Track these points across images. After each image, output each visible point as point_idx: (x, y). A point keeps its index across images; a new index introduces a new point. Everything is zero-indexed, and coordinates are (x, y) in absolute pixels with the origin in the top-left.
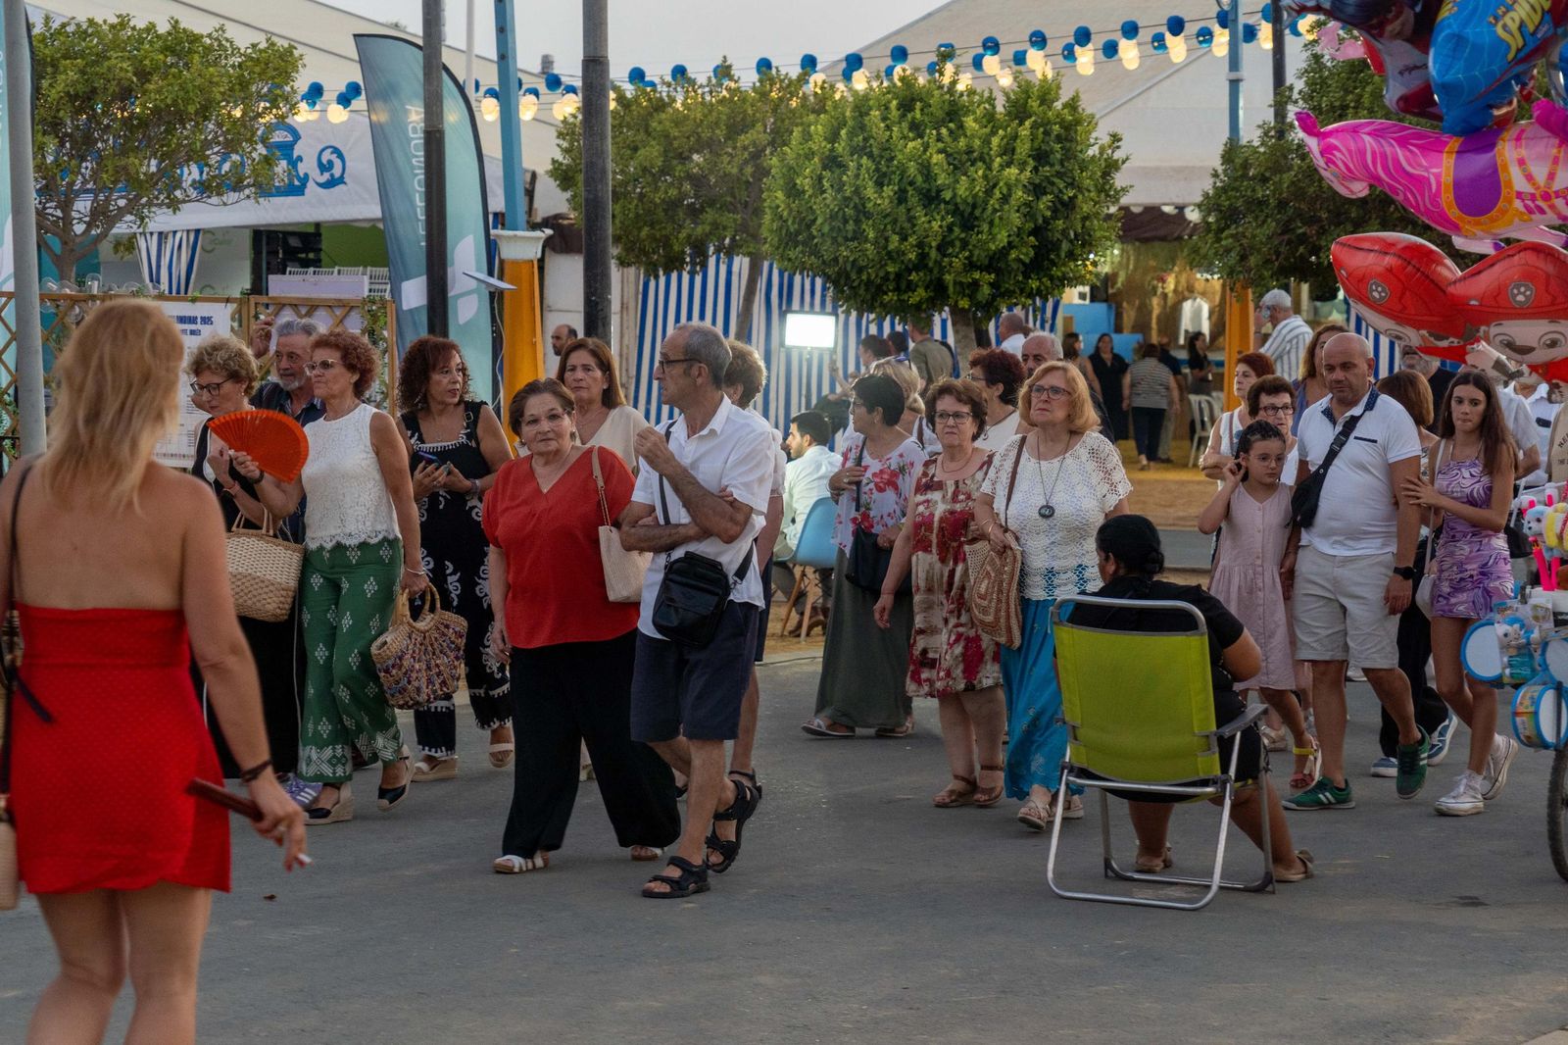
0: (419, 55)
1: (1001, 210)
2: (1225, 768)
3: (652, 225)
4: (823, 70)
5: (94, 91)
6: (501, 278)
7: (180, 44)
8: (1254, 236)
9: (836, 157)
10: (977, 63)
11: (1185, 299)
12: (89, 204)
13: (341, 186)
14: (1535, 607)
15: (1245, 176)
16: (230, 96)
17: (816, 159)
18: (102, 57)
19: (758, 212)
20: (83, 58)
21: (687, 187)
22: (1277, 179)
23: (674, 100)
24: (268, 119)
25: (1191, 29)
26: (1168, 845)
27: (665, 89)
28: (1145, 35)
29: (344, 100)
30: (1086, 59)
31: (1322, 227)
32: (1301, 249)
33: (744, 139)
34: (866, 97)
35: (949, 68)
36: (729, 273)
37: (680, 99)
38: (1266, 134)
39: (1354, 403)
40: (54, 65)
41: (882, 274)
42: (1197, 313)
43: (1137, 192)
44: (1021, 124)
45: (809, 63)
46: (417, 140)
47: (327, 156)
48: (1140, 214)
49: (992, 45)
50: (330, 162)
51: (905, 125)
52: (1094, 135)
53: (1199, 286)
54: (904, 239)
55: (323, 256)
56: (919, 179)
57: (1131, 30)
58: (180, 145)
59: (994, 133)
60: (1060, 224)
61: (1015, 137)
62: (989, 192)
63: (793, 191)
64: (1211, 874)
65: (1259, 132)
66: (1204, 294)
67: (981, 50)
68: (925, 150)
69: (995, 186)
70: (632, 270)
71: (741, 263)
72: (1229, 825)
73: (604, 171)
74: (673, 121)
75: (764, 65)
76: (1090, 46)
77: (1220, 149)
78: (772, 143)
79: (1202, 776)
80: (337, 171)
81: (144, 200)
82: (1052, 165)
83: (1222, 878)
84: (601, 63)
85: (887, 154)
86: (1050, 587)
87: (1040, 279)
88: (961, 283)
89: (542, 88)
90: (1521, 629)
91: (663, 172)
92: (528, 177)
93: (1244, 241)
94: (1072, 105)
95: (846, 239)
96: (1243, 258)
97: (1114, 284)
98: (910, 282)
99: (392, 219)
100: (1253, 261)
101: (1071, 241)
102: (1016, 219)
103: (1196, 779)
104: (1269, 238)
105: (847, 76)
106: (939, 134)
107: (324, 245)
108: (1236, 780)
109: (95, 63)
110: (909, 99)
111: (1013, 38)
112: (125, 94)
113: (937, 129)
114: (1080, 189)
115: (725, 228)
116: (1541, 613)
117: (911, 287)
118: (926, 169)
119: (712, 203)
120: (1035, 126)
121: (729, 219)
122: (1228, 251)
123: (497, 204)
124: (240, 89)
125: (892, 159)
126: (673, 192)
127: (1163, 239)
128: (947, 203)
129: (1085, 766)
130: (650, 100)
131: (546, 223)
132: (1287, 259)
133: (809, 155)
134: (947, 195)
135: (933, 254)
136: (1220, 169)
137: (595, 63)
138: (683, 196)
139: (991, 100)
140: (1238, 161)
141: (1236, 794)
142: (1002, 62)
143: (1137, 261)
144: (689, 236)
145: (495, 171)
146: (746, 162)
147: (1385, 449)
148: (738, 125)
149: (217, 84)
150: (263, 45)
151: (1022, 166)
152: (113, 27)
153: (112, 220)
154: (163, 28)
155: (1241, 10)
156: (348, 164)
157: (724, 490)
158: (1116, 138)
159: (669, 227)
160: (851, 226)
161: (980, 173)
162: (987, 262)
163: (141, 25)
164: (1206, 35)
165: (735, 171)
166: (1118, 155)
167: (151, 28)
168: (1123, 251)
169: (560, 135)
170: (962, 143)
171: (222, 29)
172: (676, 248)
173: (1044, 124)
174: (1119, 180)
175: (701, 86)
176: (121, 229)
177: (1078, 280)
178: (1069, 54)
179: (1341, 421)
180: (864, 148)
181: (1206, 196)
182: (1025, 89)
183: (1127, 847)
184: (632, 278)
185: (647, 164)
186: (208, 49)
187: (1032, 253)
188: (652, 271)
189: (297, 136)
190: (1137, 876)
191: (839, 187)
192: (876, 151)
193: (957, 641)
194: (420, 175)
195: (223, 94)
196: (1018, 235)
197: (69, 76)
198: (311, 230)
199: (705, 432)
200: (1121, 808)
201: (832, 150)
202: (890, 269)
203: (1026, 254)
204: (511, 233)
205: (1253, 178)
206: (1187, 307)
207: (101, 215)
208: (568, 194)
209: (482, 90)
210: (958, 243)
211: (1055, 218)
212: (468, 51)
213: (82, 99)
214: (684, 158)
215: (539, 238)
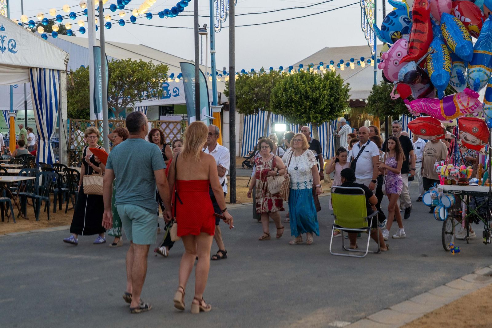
0: (194, 67)
1: (323, 100)
2: (369, 225)
3: (246, 105)
4: (284, 70)
5: (123, 75)
6: (211, 116)
7: (142, 65)
8: (379, 106)
9: (286, 89)
10: (318, 68)
11: (365, 120)
12: (122, 101)
13: (178, 96)
14: (439, 189)
15: (378, 92)
16: (152, 76)
17: (282, 89)
18: (125, 68)
19: (269, 101)
20: (120, 68)
21: (254, 96)
22: (385, 93)
23: (251, 77)
24: (161, 81)
25: (366, 60)
26: (357, 242)
27: (249, 74)
28: (356, 61)
29: (179, 77)
30: (343, 67)
31: (395, 104)
32: (390, 109)
33: (267, 85)
34: (293, 75)
35: (311, 69)
36: (264, 115)
37: (252, 76)
38: (382, 83)
39: (364, 143)
40: (114, 70)
41: (296, 115)
42: (368, 123)
43: (353, 96)
44: (327, 81)
45: (281, 68)
46: (193, 86)
47: (175, 89)
48: (355, 102)
49: (322, 64)
50: (176, 91)
51: (301, 82)
52: (343, 84)
53: (368, 117)
54: (301, 107)
55: (174, 111)
56: (305, 93)
57: (352, 60)
58: (142, 87)
59: (321, 83)
60: (336, 103)
61: (326, 84)
62: (320, 96)
63: (277, 96)
64: (366, 249)
65: (381, 83)
66: (369, 119)
67: (319, 65)
68: (306, 87)
69: (321, 95)
70: (242, 114)
71: (266, 113)
72: (370, 238)
73: (234, 92)
74: (251, 81)
75: (271, 69)
76: (343, 64)
77: (372, 87)
78: (273, 86)
79: (364, 227)
80: (177, 93)
81: (134, 100)
82: (334, 90)
83: (369, 250)
84: (233, 68)
85: (297, 88)
86: (298, 186)
87: (331, 116)
88: (314, 117)
89: (222, 74)
90: (436, 193)
91: (249, 92)
92: (219, 94)
93: (377, 107)
94: (339, 77)
95: (288, 107)
96: (377, 111)
97: (349, 117)
98: (302, 117)
99: (188, 103)
100: (379, 111)
101: (338, 107)
102: (326, 102)
103: (363, 227)
104: (383, 106)
105: (290, 71)
106: (309, 83)
107: (175, 109)
108: (372, 228)
109: (123, 69)
110: (302, 76)
111: (326, 62)
112: (130, 76)
113: (308, 82)
114: (340, 96)
115: (262, 105)
116: (440, 190)
117: (303, 118)
118: (306, 92)
119: (259, 99)
120: (330, 82)
121: (264, 103)
122: (374, 109)
123: (211, 100)
124: (155, 75)
125: (299, 89)
126: (251, 97)
127: (360, 107)
128: (311, 99)
129: (338, 225)
130: (246, 76)
131: (223, 104)
132: (387, 111)
133: (280, 88)
134: (311, 97)
135: (308, 110)
136: (372, 91)
137: (232, 68)
138: (253, 98)
139: (320, 76)
140: (376, 89)
141: (372, 231)
142: (324, 67)
143: (354, 112)
144: (254, 107)
145: (211, 93)
146: (267, 90)
147: (371, 154)
148: (265, 82)
149: (150, 73)
150: (160, 65)
151: (327, 90)
152: (127, 61)
153: (127, 104)
154: (138, 61)
155: (377, 56)
156: (180, 91)
157: (220, 165)
158: (348, 84)
159: (250, 105)
160: (289, 104)
161: (318, 92)
162: (319, 112)
163: (133, 60)
164: (369, 61)
165: (265, 92)
166: (349, 88)
167: (136, 61)
168: (351, 109)
169: (226, 84)
170: (314, 85)
171: (151, 61)
172: (252, 109)
173: (333, 81)
174: (349, 93)
175: (257, 73)
176: (129, 106)
177: (341, 116)
178: (339, 66)
179: (361, 147)
180: (292, 87)
181: (369, 97)
182: (328, 73)
183: (348, 243)
184: (242, 116)
185: (245, 91)
186: (148, 66)
187: (329, 110)
188: (246, 115)
189: (169, 85)
190: (350, 250)
191: (287, 95)
192: (295, 88)
193: (266, 200)
194: (194, 93)
195: (151, 76)
196: (326, 106)
197: (117, 72)
198: (172, 106)
199: (214, 151)
200: (346, 234)
201: (285, 87)
202: (298, 114)
203: (328, 110)
204: (214, 106)
205: (380, 93)
206: (366, 122)
207: (125, 103)
208: (228, 98)
209: (209, 75)
210: (313, 108)
211: (335, 102)
212: (206, 66)
213: (120, 77)
214: (253, 89)
215: (220, 107)
